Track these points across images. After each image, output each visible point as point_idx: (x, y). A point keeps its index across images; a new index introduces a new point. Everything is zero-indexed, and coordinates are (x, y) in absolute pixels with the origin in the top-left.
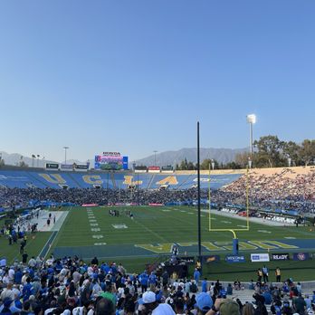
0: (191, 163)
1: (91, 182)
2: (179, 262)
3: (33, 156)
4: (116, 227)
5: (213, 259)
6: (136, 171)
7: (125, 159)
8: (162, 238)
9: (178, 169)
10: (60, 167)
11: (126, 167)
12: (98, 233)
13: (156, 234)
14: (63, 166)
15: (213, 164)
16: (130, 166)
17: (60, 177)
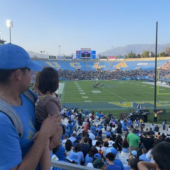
0: (135, 54)
1: (75, 67)
2: (142, 113)
3: (41, 52)
4: (94, 92)
5: (162, 111)
6: (101, 60)
7: (94, 52)
8: (124, 99)
9: (126, 58)
10: (56, 58)
11: (94, 57)
12: (84, 95)
13: (119, 96)
14: (58, 57)
15: (150, 54)
16: (97, 57)
17: (57, 63)
